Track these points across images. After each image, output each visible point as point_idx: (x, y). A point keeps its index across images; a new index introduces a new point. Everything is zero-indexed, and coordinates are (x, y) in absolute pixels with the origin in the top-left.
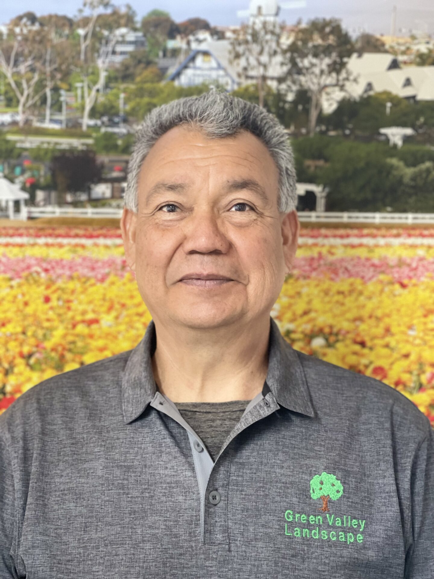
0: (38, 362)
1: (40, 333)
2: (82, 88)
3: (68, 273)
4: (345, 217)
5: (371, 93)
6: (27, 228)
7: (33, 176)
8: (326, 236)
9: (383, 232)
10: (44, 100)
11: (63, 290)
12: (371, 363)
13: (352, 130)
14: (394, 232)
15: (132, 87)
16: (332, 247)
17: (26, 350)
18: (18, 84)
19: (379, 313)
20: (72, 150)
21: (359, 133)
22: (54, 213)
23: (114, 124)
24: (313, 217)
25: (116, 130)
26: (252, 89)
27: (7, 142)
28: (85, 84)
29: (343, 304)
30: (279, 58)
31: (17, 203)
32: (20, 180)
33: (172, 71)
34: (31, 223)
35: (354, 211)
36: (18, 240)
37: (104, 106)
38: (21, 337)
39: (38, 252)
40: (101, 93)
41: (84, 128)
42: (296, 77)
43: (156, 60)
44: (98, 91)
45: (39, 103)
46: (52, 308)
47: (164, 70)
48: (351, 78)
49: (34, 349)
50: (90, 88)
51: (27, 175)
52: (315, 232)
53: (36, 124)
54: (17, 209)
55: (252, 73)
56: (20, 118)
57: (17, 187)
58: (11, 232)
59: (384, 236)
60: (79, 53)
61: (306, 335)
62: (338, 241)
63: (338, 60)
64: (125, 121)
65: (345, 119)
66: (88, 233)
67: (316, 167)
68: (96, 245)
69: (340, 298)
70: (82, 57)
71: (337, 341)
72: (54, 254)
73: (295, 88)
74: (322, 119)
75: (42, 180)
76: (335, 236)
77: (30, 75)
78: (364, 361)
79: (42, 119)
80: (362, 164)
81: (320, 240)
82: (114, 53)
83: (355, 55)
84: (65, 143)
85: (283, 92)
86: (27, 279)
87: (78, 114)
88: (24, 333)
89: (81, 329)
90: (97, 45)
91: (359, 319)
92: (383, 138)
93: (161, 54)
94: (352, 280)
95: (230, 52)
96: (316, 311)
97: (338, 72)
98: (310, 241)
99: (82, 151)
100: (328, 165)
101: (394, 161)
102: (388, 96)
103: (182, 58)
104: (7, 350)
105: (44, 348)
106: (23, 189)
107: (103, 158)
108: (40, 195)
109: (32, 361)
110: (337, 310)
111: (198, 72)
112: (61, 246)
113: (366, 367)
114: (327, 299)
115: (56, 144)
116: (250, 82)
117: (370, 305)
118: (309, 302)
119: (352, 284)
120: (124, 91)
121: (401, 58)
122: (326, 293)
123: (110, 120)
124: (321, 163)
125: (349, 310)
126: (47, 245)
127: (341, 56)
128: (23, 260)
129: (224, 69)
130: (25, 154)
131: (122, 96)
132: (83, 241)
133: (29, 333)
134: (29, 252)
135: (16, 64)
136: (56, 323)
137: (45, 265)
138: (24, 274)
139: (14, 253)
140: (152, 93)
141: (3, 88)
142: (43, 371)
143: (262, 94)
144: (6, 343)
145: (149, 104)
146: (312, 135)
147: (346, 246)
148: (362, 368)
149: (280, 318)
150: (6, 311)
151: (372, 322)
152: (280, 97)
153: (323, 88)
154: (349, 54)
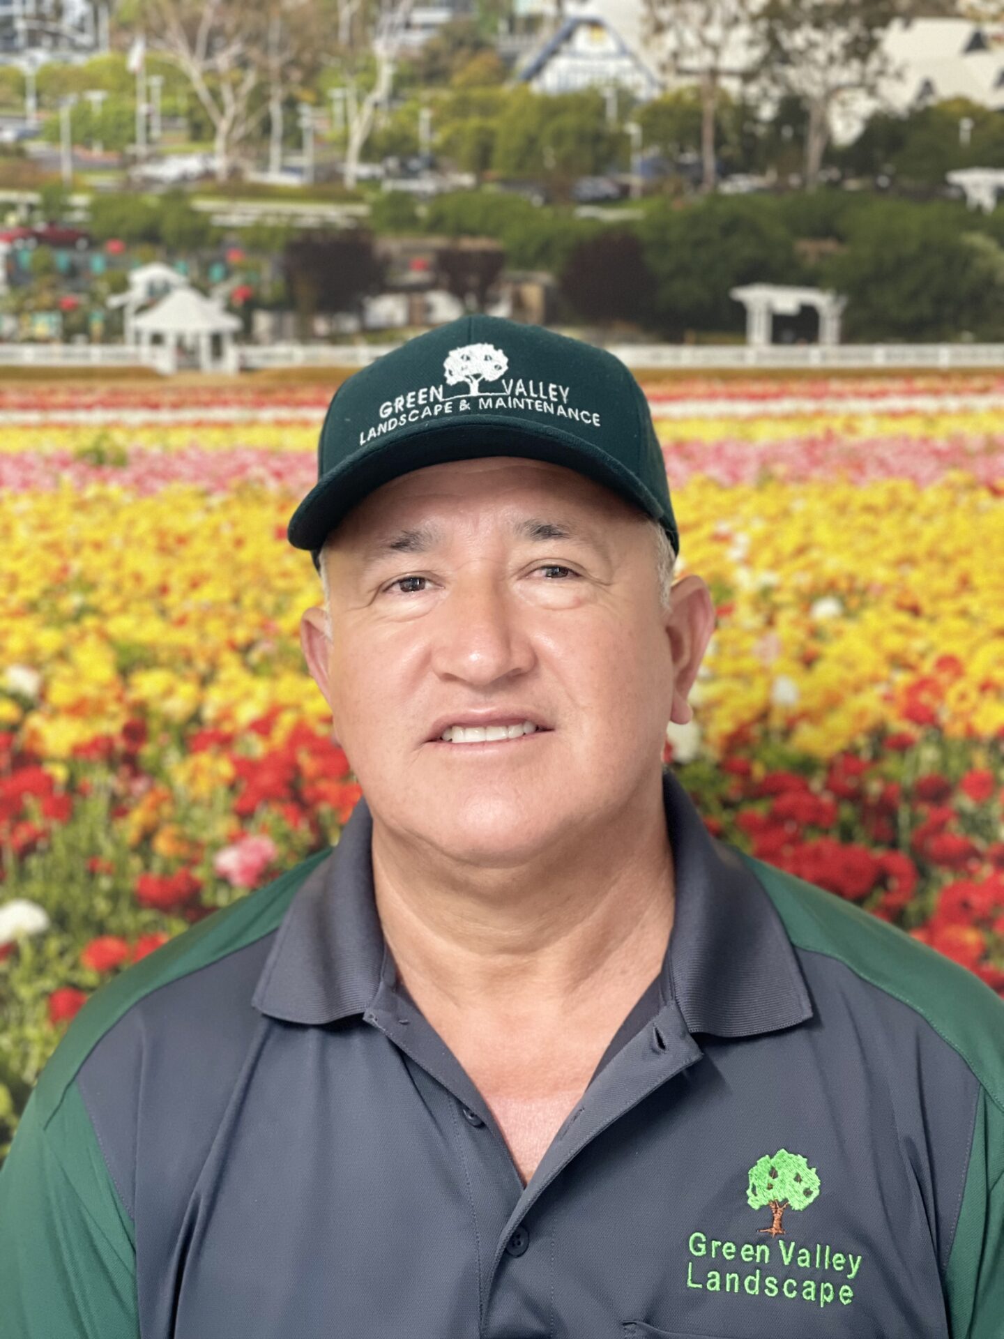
0: (267, 659)
1: (269, 601)
2: (345, 100)
4: (879, 355)
5: (931, 101)
6: (239, 390)
7: (247, 283)
8: (840, 396)
9: (955, 383)
10: (266, 126)
12: (931, 648)
13: (893, 178)
14: (978, 383)
15: (446, 95)
16: (853, 416)
17: (241, 635)
18: (215, 94)
19: (947, 548)
20: (326, 228)
21: (907, 182)
22: (289, 357)
23: (407, 173)
24: (813, 356)
25: (413, 186)
26: (689, 97)
27: (194, 213)
28: (351, 92)
29: (873, 532)
30: (743, 32)
31: (216, 341)
32: (222, 291)
33: (526, 61)
34: (245, 380)
35: (896, 343)
36: (219, 414)
37: (389, 135)
38: (231, 610)
39: (261, 437)
40: (385, 108)
41: (350, 182)
42: (778, 69)
43: (493, 39)
44: (376, 105)
45: (255, 134)
47: (508, 62)
48: (891, 69)
49: (256, 634)
50: (360, 100)
51: (236, 282)
52: (818, 388)
53: (253, 176)
54: (217, 351)
55: (690, 63)
56: (219, 164)
57: (215, 305)
58: (206, 397)
59: (957, 393)
60: (336, 27)
61: (801, 595)
62: (863, 406)
63: (863, 33)
64: (433, 166)
65: (879, 153)
67: (822, 255)
69: (868, 519)
70: (344, 35)
71: (863, 605)
73: (776, 92)
74: (832, 155)
75: (267, 293)
76: (858, 395)
77: (236, 75)
78: (918, 645)
79: (263, 163)
80: (913, 247)
81: (829, 405)
82: (408, 26)
83: (896, 26)
84: (312, 214)
85: (752, 103)
86: (239, 492)
87: (336, 154)
88: (236, 600)
90: (374, 10)
91: (908, 561)
92: (954, 193)
93: (503, 26)
94: (890, 483)
95: (644, 21)
96: (822, 547)
97: (864, 58)
98: (809, 406)
99: (347, 232)
100: (844, 251)
101: (978, 240)
102: (965, 106)
103: (546, 35)
104: (203, 636)
105: (278, 634)
106: (229, 309)
107: (389, 244)
108: (263, 322)
109: (255, 657)
110: (864, 544)
111: (580, 63)
112: (307, 425)
113: (923, 656)
114: (843, 522)
115: (294, 216)
116: (686, 82)
117: (929, 533)
118: (808, 529)
119: (893, 493)
120: (431, 104)
121: (990, 29)
122: (842, 509)
123: (402, 165)
124: (829, 246)
125: (888, 543)
126: (280, 424)
127: (869, 25)
128: (231, 454)
129: (633, 56)
130: (232, 238)
131: (426, 115)
133: (248, 600)
134: (243, 438)
135: (209, 52)
136: (300, 581)
137: (276, 464)
138: (234, 482)
139: (213, 440)
140: (487, 109)
141: (183, 103)
142: (274, 677)
143: (710, 106)
144: (201, 623)
145: (481, 130)
146: (812, 189)
147: (880, 415)
148: (913, 658)
149: (748, 562)
150: (198, 558)
151: (934, 566)
152: (745, 112)
153: (832, 92)
154: (885, 22)
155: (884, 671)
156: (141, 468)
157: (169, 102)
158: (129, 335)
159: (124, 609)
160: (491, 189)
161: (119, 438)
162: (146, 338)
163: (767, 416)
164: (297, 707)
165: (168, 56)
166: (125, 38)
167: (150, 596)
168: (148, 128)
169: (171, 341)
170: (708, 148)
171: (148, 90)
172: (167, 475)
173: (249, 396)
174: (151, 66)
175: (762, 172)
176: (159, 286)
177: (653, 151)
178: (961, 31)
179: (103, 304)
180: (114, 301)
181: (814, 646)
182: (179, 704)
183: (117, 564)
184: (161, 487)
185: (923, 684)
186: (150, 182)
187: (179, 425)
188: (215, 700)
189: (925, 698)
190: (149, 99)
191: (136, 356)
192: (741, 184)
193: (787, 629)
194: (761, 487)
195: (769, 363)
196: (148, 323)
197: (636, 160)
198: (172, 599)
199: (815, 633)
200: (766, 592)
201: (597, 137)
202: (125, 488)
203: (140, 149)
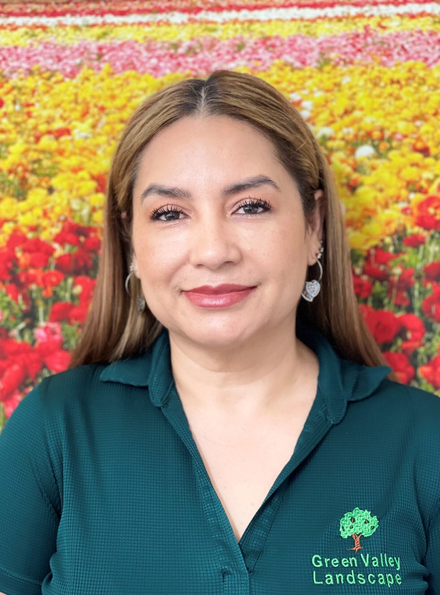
3: (25, 65)
8: (375, 4)
11: (20, 89)
12: (436, 178)
46: (6, 115)
61: (347, 142)
62: (391, 10)
66: (49, 9)
68: (61, 25)
69: (394, 89)
71: (391, 148)
72: (5, 39)
78: (427, 175)
81: (367, 10)
89: (46, 142)
96: (362, 109)
98: (354, 11)
110: (391, 107)
113: (430, 182)
117: (435, 98)
119: (411, 70)
122: (376, 83)
125: (406, 106)
132: (44, 20)
136: (13, 136)
147: (402, 16)
155: (404, 193)
163: (325, 18)
164: (13, 220)
185: (430, 201)
189: (431, 210)
194: (321, 68)
199: (356, 168)
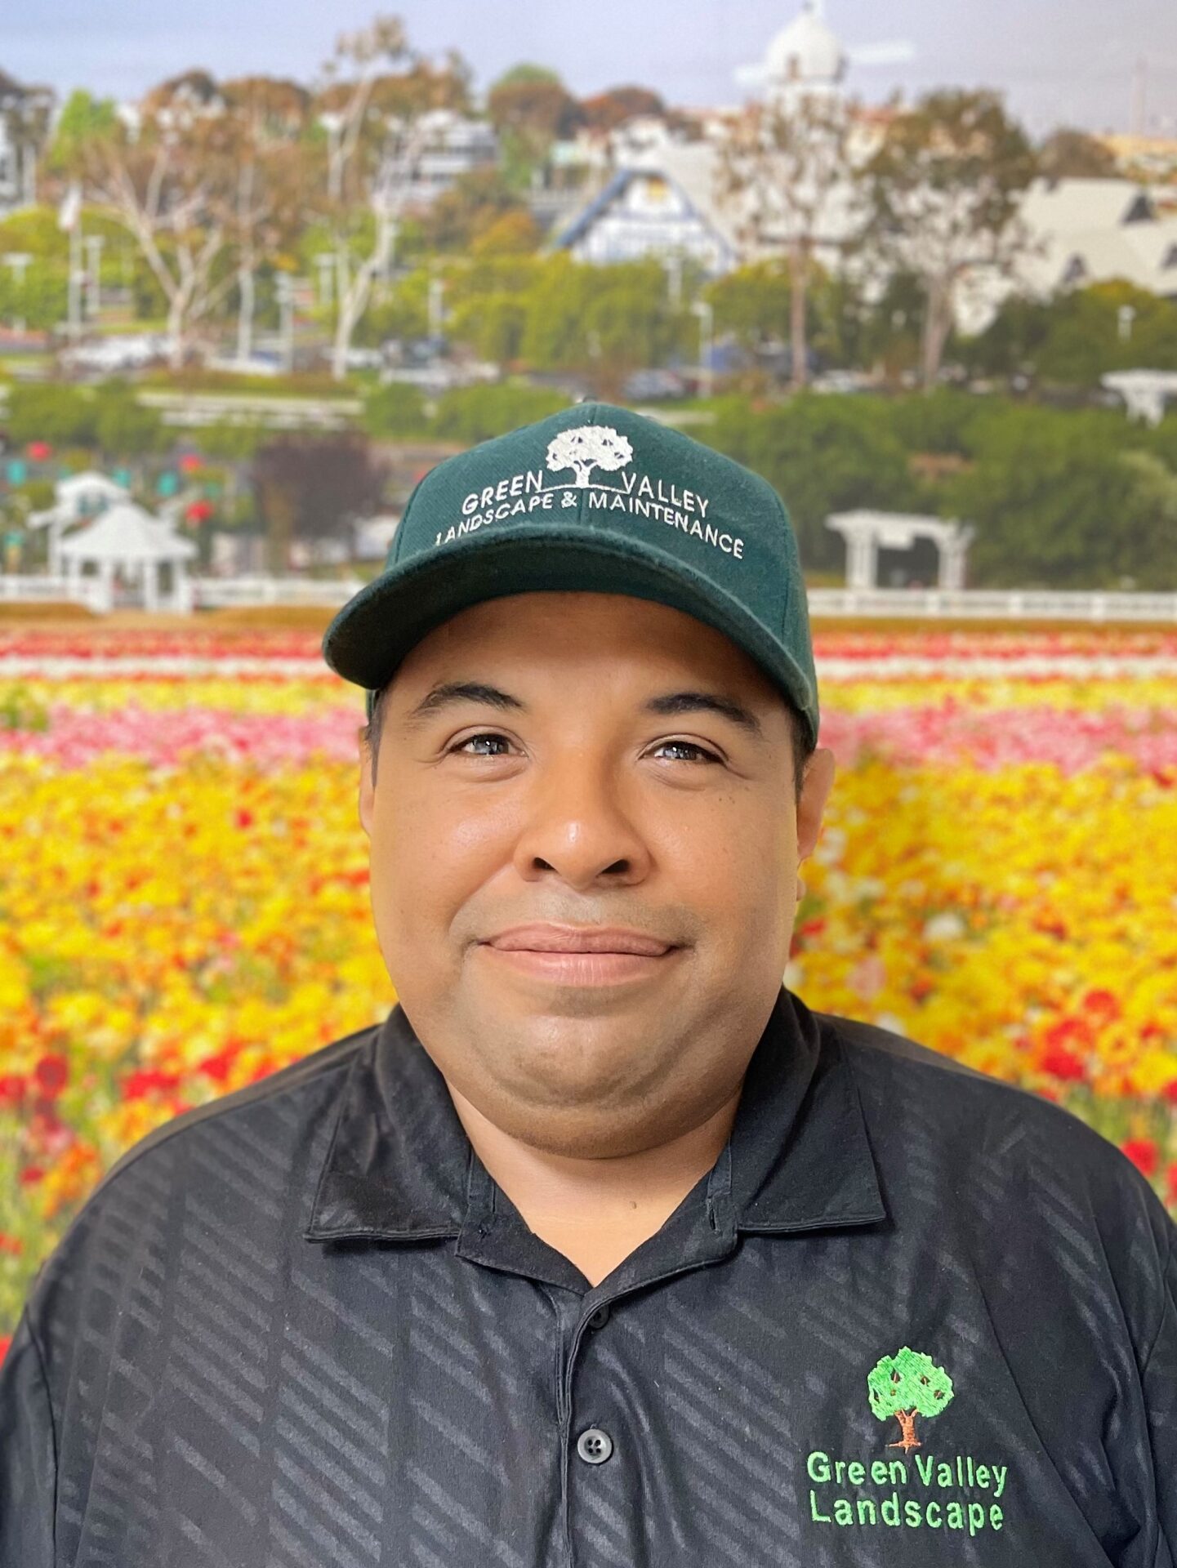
0: (222, 980)
1: (227, 906)
2: (334, 269)
3: (296, 749)
4: (1015, 604)
5: (1082, 283)
6: (192, 634)
7: (204, 499)
8: (965, 654)
9: (1112, 642)
10: (234, 300)
11: (287, 796)
12: (1080, 980)
13: (1033, 380)
14: (1141, 641)
15: (463, 264)
16: (981, 681)
17: (191, 948)
18: (169, 260)
19: (1101, 853)
20: (306, 430)
21: (1050, 385)
22: (259, 593)
23: (412, 361)
24: (931, 604)
25: (421, 377)
26: (774, 271)
27: (140, 410)
28: (342, 259)
29: (1006, 830)
30: (842, 192)
31: (165, 569)
32: (173, 508)
33: (566, 223)
34: (202, 622)
35: (1036, 588)
36: (167, 665)
37: (391, 314)
38: (179, 917)
39: (219, 696)
40: (384, 280)
41: (339, 372)
42: (888, 239)
43: (524, 194)
44: (374, 275)
45: (221, 309)
46: (258, 842)
47: (545, 222)
48: (1031, 242)
49: (212, 948)
50: (353, 269)
51: (192, 496)
52: (937, 644)
53: (215, 363)
54: (166, 583)
55: (776, 228)
56: (173, 347)
57: (163, 527)
58: (150, 643)
59: (1115, 654)
60: (325, 177)
62: (995, 668)
63: (996, 197)
64: (445, 352)
65: (1015, 348)
67: (942, 474)
69: (999, 814)
70: (334, 188)
71: (991, 924)
72: (261, 701)
73: (885, 268)
74: (954, 348)
75: (230, 511)
76: (988, 654)
77: (197, 235)
78: (1062, 976)
79: (229, 347)
80: (1057, 467)
81: (950, 666)
82: (416, 176)
83: (1038, 187)
84: (289, 411)
85: (854, 280)
86: (191, 766)
87: (322, 336)
88: (185, 905)
90: (373, 156)
91: (1048, 867)
92: (1110, 400)
93: (537, 178)
94: (1030, 767)
95: (716, 175)
96: (938, 848)
97: (997, 227)
98: (924, 667)
99: (334, 433)
100: (971, 470)
101: (1140, 459)
102: (1124, 290)
103: (592, 190)
104: (143, 950)
105: (238, 946)
106: (182, 531)
107: (388, 451)
108: (225, 547)
109: (208, 978)
111: (635, 226)
112: (278, 680)
113: (1067, 990)
114: (966, 816)
115: (267, 413)
116: (768, 253)
118: (921, 825)
119: (1031, 779)
120: (444, 275)
121: (1158, 193)
122: (966, 799)
123: (407, 351)
124: (952, 463)
126: (244, 678)
127: (1004, 186)
128: (182, 717)
129: (703, 219)
130: (186, 440)
131: (437, 288)
133: (200, 904)
134: (196, 696)
135: (163, 207)
136: (268, 881)
137: (239, 730)
138: (186, 753)
139: (158, 697)
140: (516, 282)
141: (128, 270)
142: (234, 1004)
143: (800, 283)
144: (140, 932)
145: (507, 309)
146: (929, 390)
147: (1015, 680)
148: (1055, 994)
149: (843, 866)
150: (136, 850)
151: (1082, 876)
152: (846, 292)
153: (957, 269)
154: (1024, 181)
155: (1017, 1009)
156: (66, 734)
157: (110, 269)
158: (55, 564)
159: (41, 914)
160: (519, 382)
161: (38, 694)
162: (75, 568)
163: (870, 679)
164: (263, 1042)
165: (111, 211)
166: (56, 188)
167: (74, 897)
168: (83, 302)
169: (107, 570)
170: (798, 336)
171: (85, 253)
172: (100, 743)
173: (205, 643)
174: (89, 223)
175: (867, 368)
176: (93, 500)
177: (728, 338)
178: (1121, 195)
179: (22, 523)
180: (36, 520)
181: (926, 974)
182: (108, 1038)
183: (34, 856)
184: (90, 757)
185: (1068, 1027)
186: (84, 369)
187: (116, 678)
188: (155, 1034)
189: (1070, 1045)
190: (85, 264)
191: (63, 590)
192: (841, 382)
193: (891, 953)
194: (860, 772)
195: (872, 612)
196: (78, 548)
197: (706, 349)
198: (103, 901)
199: (928, 958)
200: (866, 905)
201: (656, 320)
202: (46, 758)
203: (74, 328)
